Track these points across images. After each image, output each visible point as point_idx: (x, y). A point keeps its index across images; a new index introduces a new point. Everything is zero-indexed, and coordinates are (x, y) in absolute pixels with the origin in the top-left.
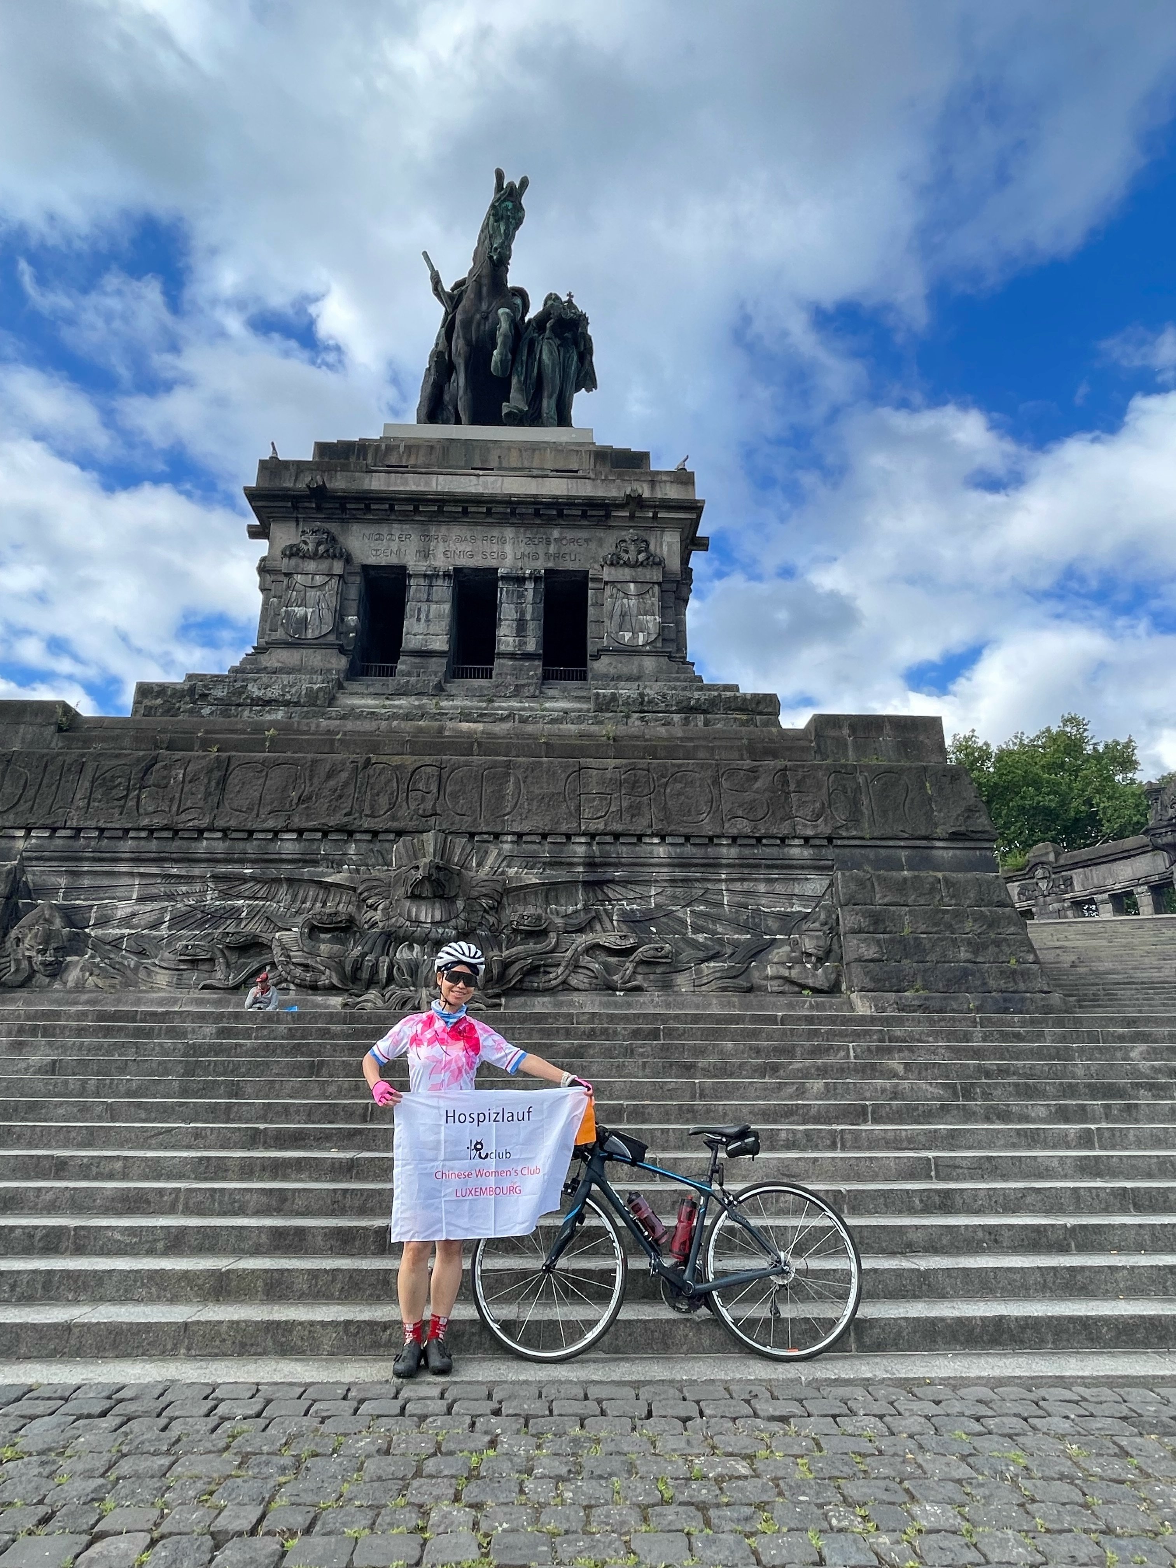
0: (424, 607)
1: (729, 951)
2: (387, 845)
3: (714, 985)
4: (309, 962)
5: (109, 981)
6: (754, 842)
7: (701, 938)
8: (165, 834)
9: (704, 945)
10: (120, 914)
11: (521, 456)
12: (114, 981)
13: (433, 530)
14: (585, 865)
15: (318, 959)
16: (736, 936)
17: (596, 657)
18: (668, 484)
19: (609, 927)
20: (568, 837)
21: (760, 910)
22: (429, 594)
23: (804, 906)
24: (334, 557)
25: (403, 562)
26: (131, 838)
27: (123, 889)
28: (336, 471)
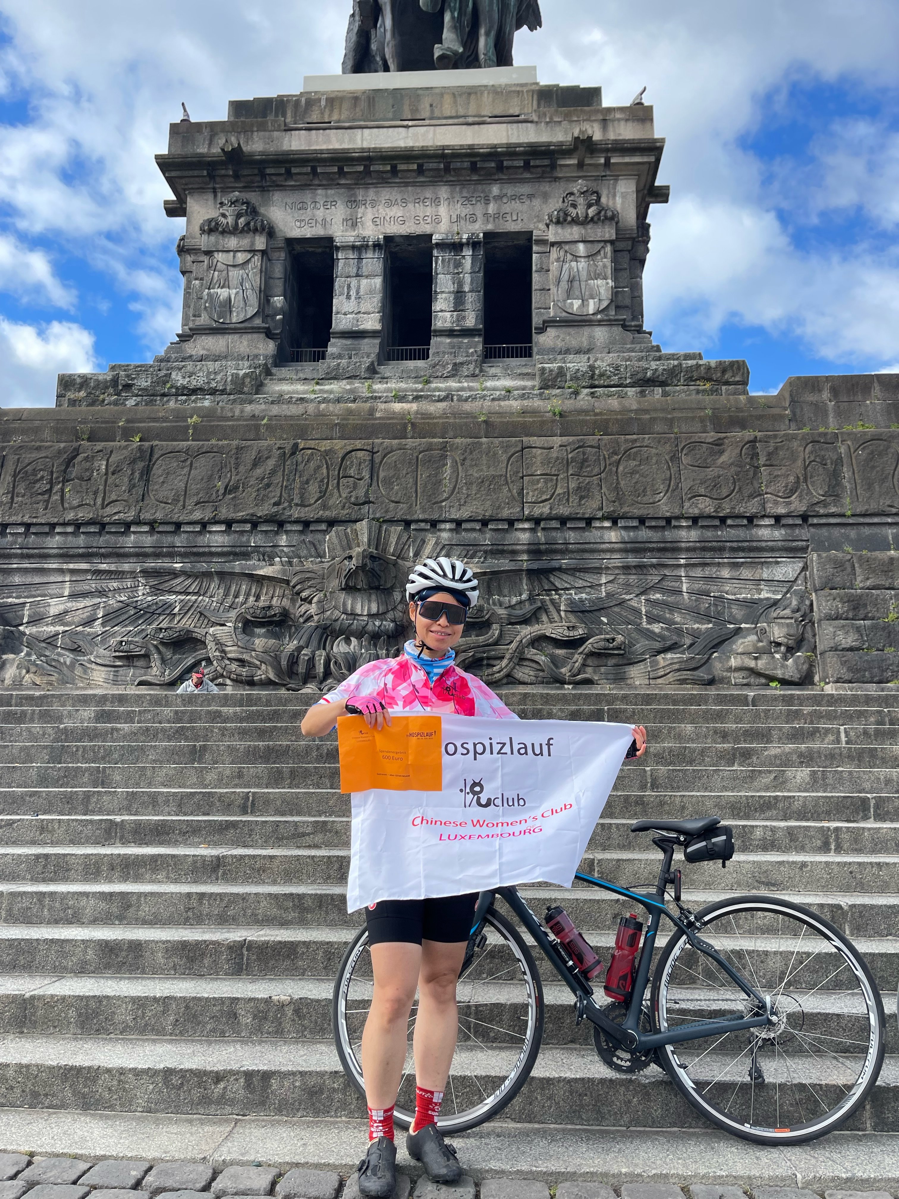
0: (354, 282)
1: (688, 641)
2: (319, 536)
3: (671, 677)
4: (245, 657)
5: (45, 678)
6: (717, 523)
7: (656, 628)
8: (92, 529)
9: (660, 635)
10: (54, 610)
11: (455, 102)
12: (50, 678)
13: (360, 194)
14: (529, 552)
15: (253, 653)
16: (696, 626)
17: (542, 330)
18: (622, 123)
19: (557, 618)
20: (511, 523)
21: (722, 597)
22: (358, 268)
23: (774, 592)
24: (255, 230)
25: (330, 233)
26: (58, 533)
27: (54, 586)
28: (252, 132)
